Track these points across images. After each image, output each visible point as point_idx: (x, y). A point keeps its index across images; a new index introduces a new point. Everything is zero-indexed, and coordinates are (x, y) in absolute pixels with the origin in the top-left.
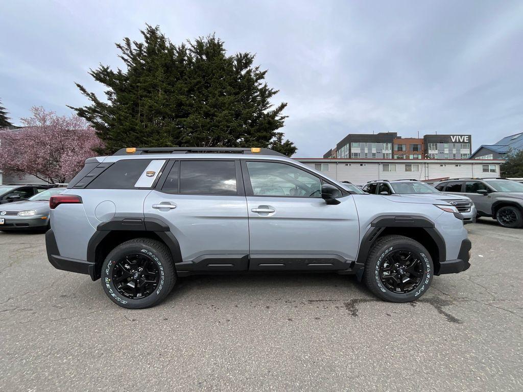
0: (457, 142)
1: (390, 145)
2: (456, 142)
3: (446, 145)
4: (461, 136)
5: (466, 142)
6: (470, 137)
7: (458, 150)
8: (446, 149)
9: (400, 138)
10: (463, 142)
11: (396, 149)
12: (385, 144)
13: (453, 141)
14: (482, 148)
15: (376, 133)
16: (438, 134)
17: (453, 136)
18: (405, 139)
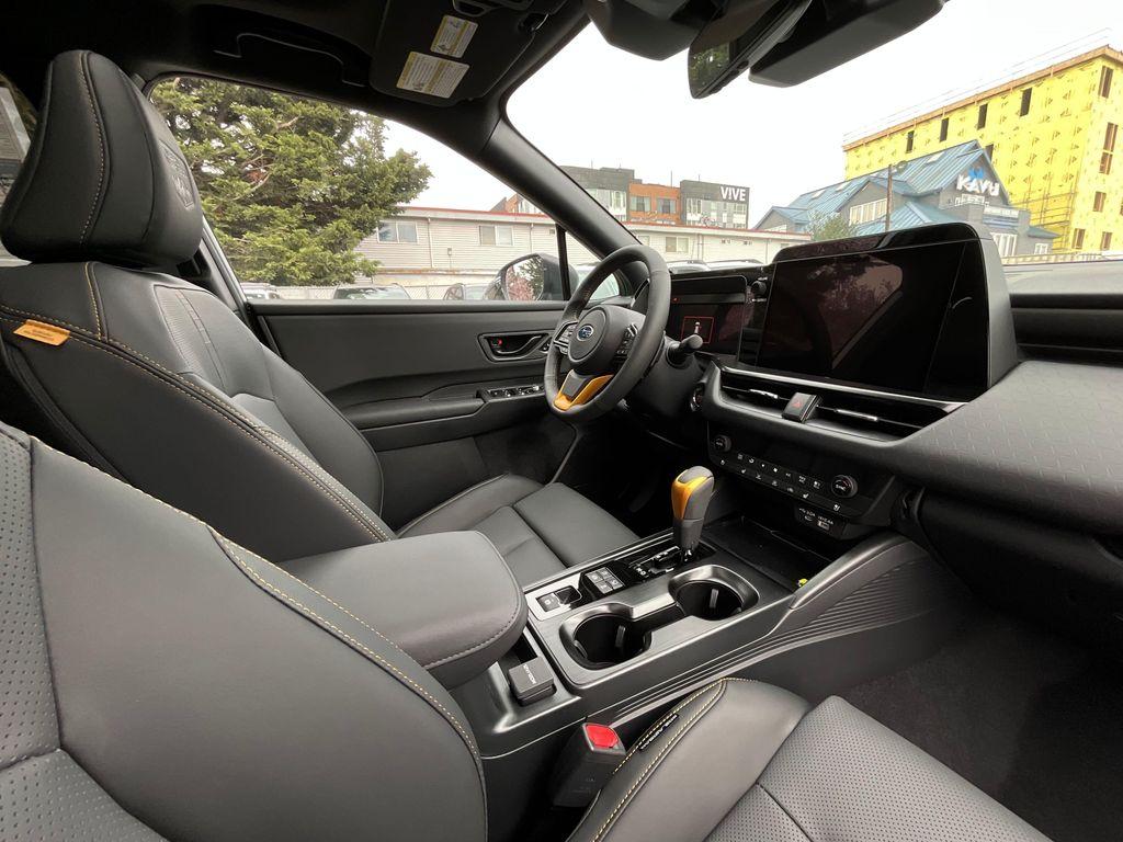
0: (730, 201)
1: (623, 196)
2: (726, 200)
3: (713, 205)
4: (736, 188)
5: (742, 202)
6: (747, 190)
7: (730, 216)
8: (713, 210)
9: (640, 181)
10: (738, 201)
11: (634, 206)
12: (614, 194)
13: (724, 197)
14: (772, 212)
15: (597, 167)
16: (704, 179)
17: (725, 186)
18: (649, 185)
